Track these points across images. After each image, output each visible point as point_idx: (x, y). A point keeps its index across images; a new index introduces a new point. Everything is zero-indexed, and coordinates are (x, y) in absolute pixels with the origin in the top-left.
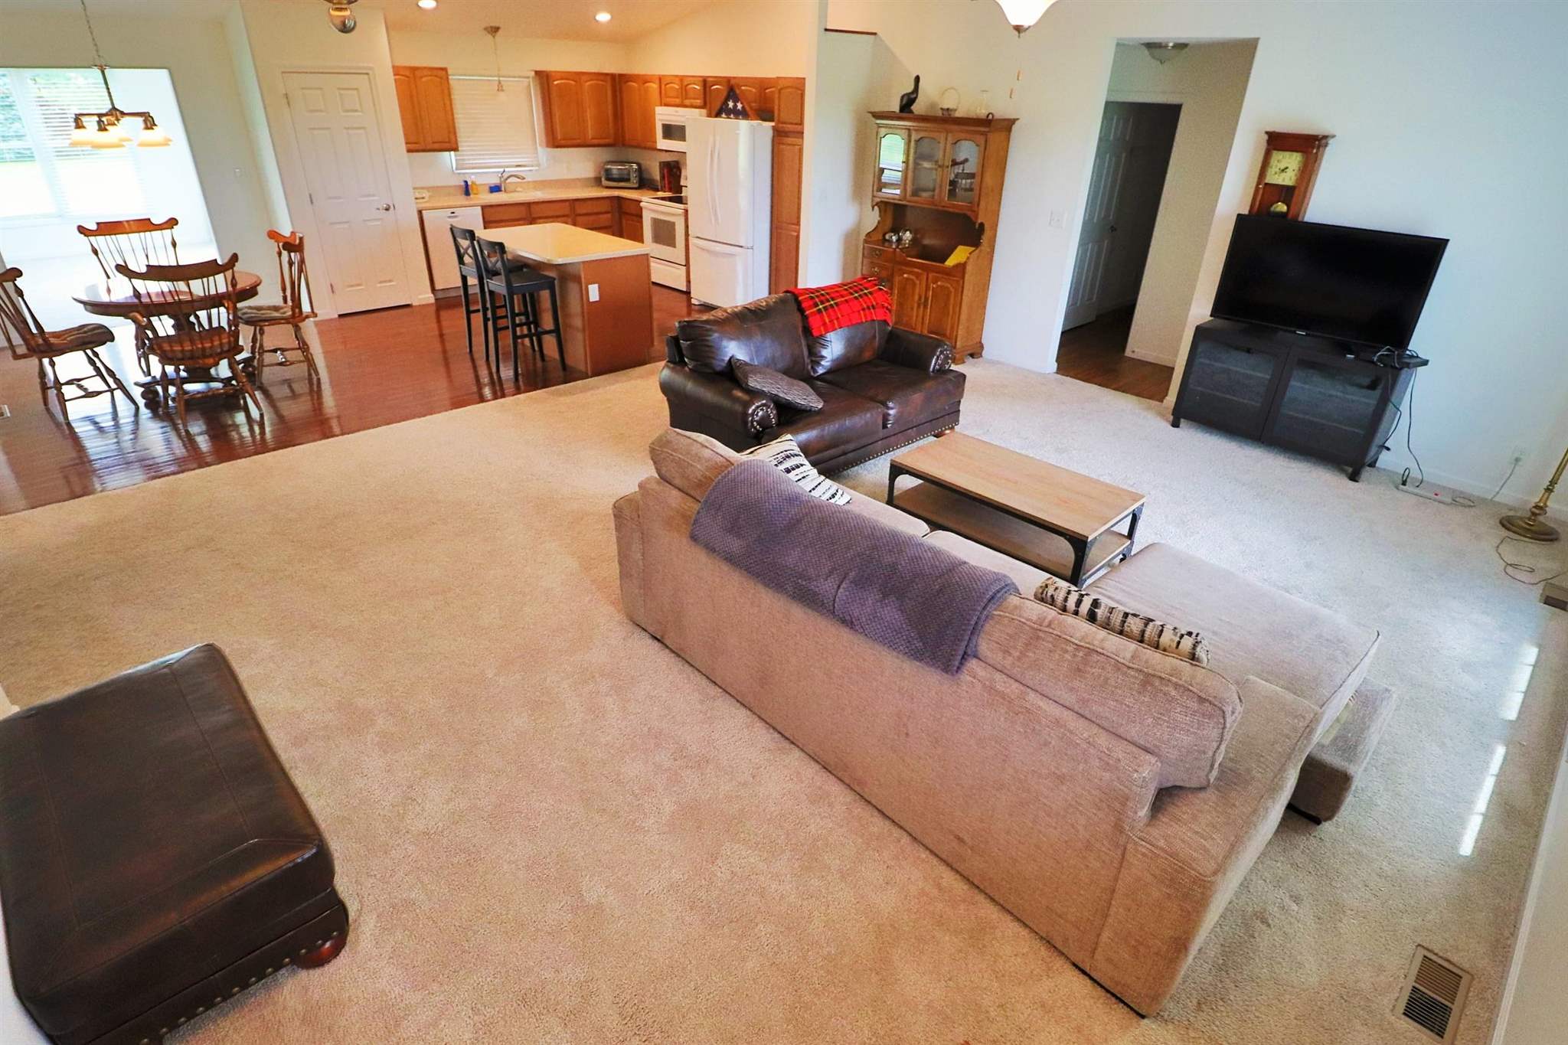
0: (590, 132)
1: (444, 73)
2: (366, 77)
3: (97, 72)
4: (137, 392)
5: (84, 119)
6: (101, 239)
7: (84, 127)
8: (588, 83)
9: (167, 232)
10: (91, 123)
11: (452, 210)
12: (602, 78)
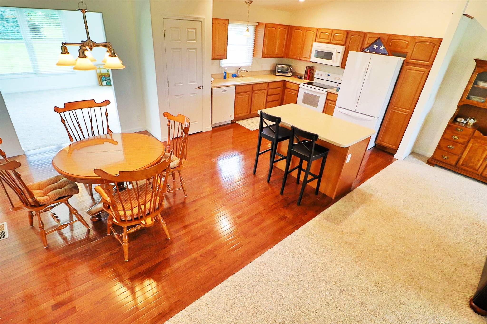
0: (276, 51)
1: (227, 22)
2: (200, 22)
3: (80, 13)
4: (88, 219)
5: (68, 46)
6: (67, 113)
7: (68, 53)
8: (279, 29)
9: (103, 108)
10: (74, 50)
11: (224, 88)
12: (285, 27)
